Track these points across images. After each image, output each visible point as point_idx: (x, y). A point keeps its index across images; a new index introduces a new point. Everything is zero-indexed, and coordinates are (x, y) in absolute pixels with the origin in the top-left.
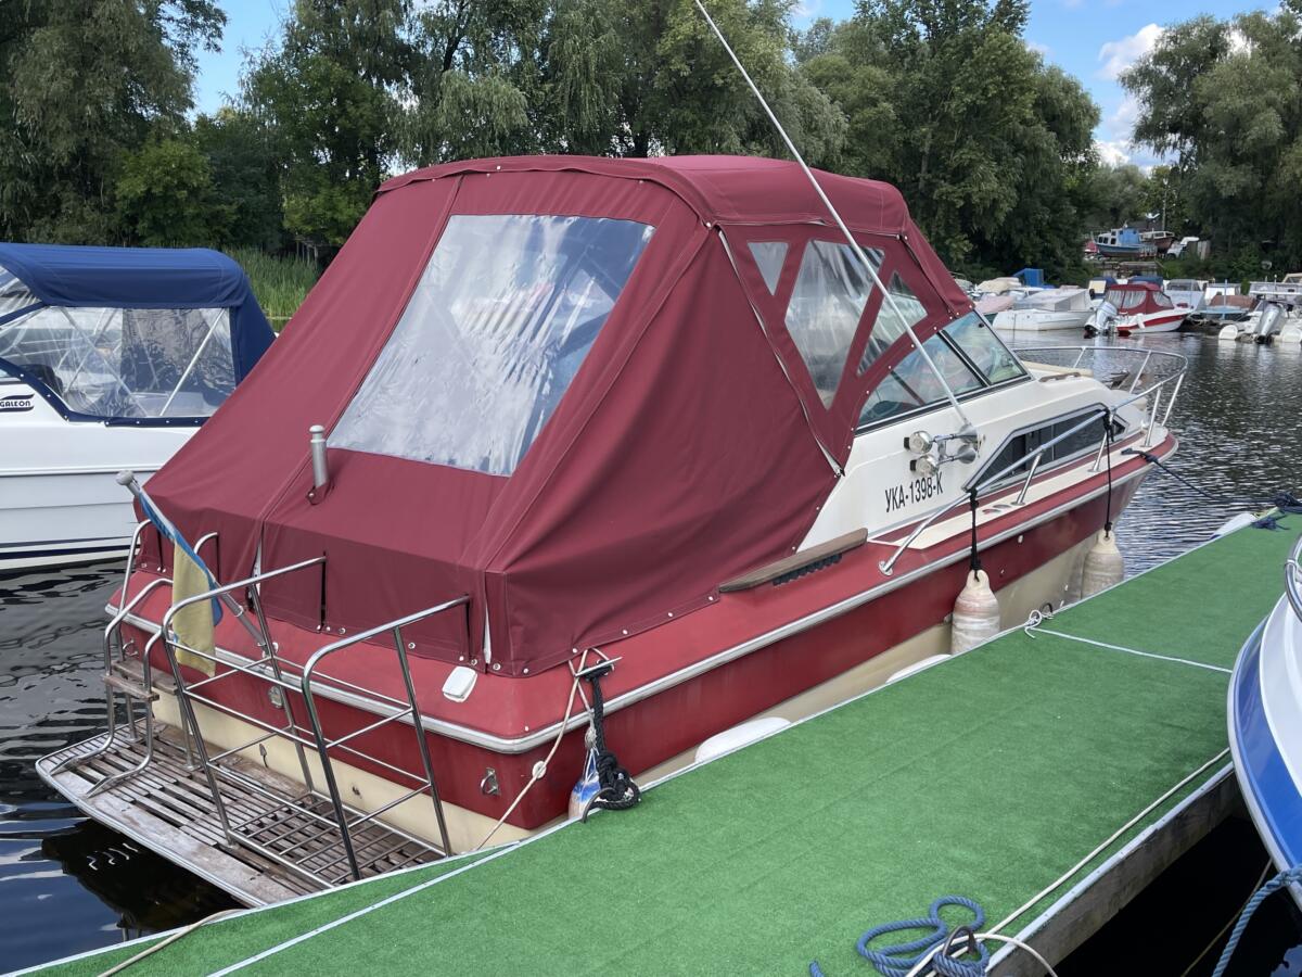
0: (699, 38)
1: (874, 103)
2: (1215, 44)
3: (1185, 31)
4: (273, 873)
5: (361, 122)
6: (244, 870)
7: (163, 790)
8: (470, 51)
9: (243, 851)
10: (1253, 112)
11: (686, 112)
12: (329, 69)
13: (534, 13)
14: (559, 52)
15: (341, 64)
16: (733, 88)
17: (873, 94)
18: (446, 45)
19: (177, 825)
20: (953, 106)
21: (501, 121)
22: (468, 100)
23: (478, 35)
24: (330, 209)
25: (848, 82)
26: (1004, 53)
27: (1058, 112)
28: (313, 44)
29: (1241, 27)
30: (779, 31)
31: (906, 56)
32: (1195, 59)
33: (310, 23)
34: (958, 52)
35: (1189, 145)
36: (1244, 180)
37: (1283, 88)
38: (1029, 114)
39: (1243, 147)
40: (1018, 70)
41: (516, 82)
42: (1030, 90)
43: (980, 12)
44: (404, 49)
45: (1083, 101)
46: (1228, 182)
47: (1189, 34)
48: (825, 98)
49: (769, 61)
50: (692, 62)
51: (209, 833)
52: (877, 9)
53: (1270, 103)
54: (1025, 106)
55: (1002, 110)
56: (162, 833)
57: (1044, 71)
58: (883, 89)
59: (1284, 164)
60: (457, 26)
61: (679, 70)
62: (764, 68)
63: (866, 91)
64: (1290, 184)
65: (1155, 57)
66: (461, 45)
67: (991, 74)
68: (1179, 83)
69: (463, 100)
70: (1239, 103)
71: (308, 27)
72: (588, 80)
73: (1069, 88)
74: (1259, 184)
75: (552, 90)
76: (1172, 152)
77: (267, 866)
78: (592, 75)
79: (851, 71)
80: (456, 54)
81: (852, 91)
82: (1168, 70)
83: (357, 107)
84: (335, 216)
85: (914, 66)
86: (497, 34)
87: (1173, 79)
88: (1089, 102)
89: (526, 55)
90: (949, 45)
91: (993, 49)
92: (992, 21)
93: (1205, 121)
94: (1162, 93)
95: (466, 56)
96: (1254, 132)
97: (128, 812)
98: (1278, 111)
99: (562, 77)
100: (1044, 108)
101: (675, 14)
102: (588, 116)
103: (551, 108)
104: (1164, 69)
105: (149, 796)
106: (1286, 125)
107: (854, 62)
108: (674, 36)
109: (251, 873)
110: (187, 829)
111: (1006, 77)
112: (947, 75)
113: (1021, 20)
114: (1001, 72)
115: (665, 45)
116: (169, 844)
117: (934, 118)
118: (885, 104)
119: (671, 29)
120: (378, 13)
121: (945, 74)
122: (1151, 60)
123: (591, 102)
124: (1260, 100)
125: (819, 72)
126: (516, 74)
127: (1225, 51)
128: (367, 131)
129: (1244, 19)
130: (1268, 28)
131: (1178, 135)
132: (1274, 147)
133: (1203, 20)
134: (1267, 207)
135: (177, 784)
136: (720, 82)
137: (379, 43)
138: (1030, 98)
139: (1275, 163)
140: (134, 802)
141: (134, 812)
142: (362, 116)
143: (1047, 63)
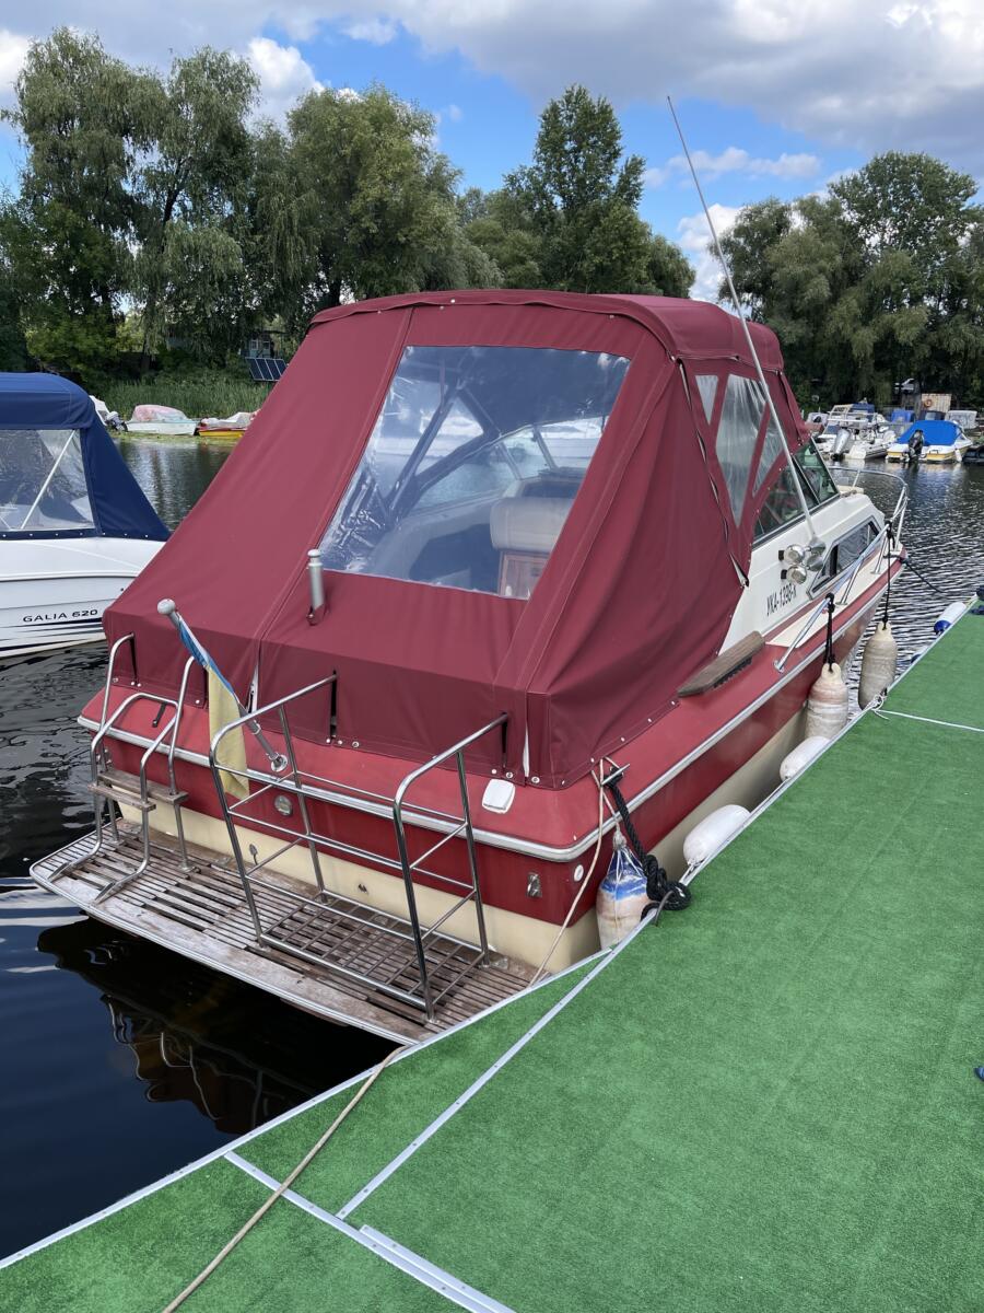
0: (385, 200)
1: (522, 261)
2: (782, 224)
3: (758, 211)
4: (317, 975)
5: (95, 264)
6: (285, 972)
7: (167, 892)
8: (189, 204)
9: (276, 953)
10: (808, 277)
11: (374, 264)
12: (64, 216)
13: (244, 172)
14: (267, 207)
15: (74, 212)
16: (414, 245)
17: (521, 254)
18: (166, 198)
19: (200, 929)
20: (585, 265)
21: (219, 265)
22: (189, 247)
23: (196, 189)
24: (70, 340)
25: (501, 243)
26: (625, 223)
27: (664, 272)
28: (48, 192)
29: (800, 208)
30: (449, 197)
31: (546, 223)
32: (765, 234)
33: (44, 175)
34: (589, 221)
35: (759, 303)
36: (800, 331)
37: (831, 258)
38: (644, 274)
39: (800, 305)
40: (635, 238)
41: (231, 233)
42: (645, 254)
43: (605, 188)
44: (128, 199)
45: (683, 265)
46: (790, 332)
47: (760, 213)
48: (485, 256)
49: (443, 223)
50: (380, 221)
51: (235, 936)
52: (522, 183)
53: (822, 271)
54: (641, 267)
55: (622, 270)
56: (188, 938)
57: (652, 239)
58: (529, 250)
59: (831, 319)
60: (176, 181)
61: (368, 228)
62: (439, 228)
63: (517, 251)
64: (834, 335)
65: (735, 231)
66: (179, 198)
67: (615, 241)
68: (753, 253)
69: (185, 246)
70: (800, 270)
71: (44, 177)
72: (292, 233)
73: (673, 254)
74: (812, 335)
75: (262, 241)
76: (746, 308)
77: (307, 968)
78: (295, 229)
79: (504, 234)
80: (175, 206)
81: (505, 251)
82: (745, 242)
83: (91, 250)
84: (76, 346)
85: (554, 232)
86: (212, 189)
87: (748, 249)
88: (687, 264)
89: (238, 209)
90: (581, 215)
91: (616, 219)
92: (615, 196)
93: (771, 284)
94: (740, 261)
95: (184, 209)
96: (810, 293)
97: (144, 917)
98: (827, 277)
99: (269, 230)
100: (653, 270)
101: (364, 178)
102: (293, 265)
103: (262, 256)
104: (742, 240)
105: (156, 899)
106: (832, 288)
107: (505, 226)
108: (364, 198)
109: (296, 976)
110: (211, 933)
111: (626, 243)
112: (580, 240)
113: (637, 196)
114: (623, 238)
115: (355, 206)
116: (201, 949)
117: (569, 275)
118: (532, 263)
119: (360, 191)
120: (106, 167)
121: (577, 239)
122: (732, 233)
123: (295, 252)
124: (813, 268)
125: (478, 234)
126: (229, 225)
127: (788, 228)
128: (101, 270)
129: (802, 202)
130: (820, 210)
131: (751, 295)
132: (822, 306)
133: (771, 203)
134: (817, 353)
135: (178, 885)
136: (403, 239)
137: (107, 194)
138: (644, 261)
139: (823, 318)
140: (145, 906)
141: (149, 916)
142: (95, 258)
143: (655, 232)
